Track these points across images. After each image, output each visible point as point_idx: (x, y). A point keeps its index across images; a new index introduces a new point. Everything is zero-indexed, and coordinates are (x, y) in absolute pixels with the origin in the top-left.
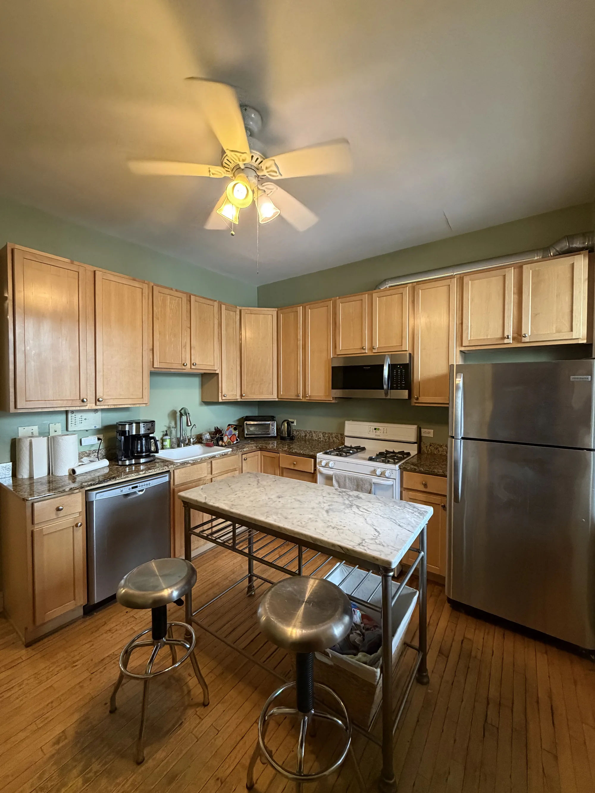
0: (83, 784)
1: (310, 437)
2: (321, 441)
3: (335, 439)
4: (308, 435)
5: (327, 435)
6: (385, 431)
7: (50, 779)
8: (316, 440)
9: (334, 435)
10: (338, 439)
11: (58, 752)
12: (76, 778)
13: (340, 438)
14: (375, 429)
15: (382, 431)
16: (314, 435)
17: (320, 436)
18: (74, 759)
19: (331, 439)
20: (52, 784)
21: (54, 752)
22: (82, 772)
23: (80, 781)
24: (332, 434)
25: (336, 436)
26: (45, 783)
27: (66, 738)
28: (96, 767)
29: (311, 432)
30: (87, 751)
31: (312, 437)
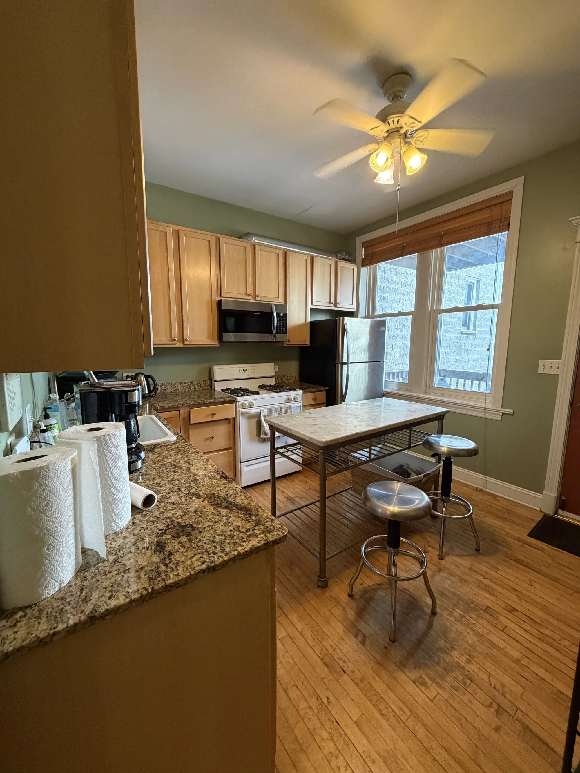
0: (456, 649)
1: (163, 391)
2: (179, 392)
3: (197, 387)
4: (160, 388)
5: (186, 385)
6: (252, 371)
7: (456, 679)
8: (171, 392)
9: (195, 383)
10: (200, 386)
11: (434, 680)
12: (452, 657)
13: (202, 385)
14: (244, 370)
15: (250, 371)
16: (168, 386)
17: (177, 388)
18: (438, 664)
19: (192, 387)
20: (459, 675)
21: (434, 685)
22: (448, 654)
23: (455, 653)
24: (192, 382)
25: (198, 383)
26: (460, 682)
27: (421, 677)
28: (442, 643)
29: (164, 384)
30: (431, 653)
31: (165, 390)
